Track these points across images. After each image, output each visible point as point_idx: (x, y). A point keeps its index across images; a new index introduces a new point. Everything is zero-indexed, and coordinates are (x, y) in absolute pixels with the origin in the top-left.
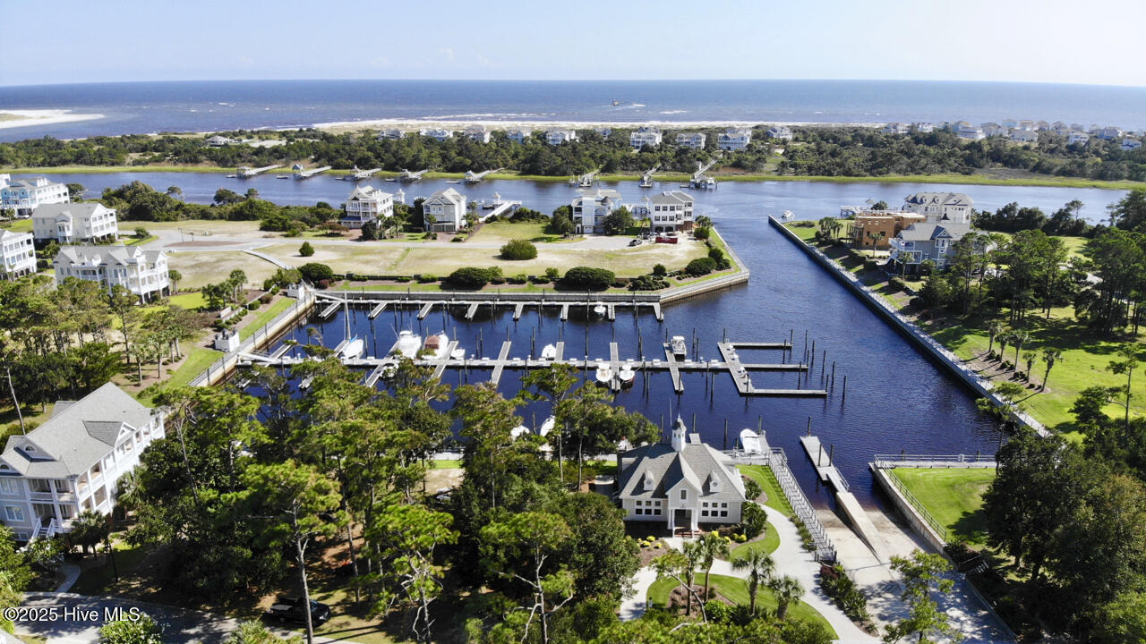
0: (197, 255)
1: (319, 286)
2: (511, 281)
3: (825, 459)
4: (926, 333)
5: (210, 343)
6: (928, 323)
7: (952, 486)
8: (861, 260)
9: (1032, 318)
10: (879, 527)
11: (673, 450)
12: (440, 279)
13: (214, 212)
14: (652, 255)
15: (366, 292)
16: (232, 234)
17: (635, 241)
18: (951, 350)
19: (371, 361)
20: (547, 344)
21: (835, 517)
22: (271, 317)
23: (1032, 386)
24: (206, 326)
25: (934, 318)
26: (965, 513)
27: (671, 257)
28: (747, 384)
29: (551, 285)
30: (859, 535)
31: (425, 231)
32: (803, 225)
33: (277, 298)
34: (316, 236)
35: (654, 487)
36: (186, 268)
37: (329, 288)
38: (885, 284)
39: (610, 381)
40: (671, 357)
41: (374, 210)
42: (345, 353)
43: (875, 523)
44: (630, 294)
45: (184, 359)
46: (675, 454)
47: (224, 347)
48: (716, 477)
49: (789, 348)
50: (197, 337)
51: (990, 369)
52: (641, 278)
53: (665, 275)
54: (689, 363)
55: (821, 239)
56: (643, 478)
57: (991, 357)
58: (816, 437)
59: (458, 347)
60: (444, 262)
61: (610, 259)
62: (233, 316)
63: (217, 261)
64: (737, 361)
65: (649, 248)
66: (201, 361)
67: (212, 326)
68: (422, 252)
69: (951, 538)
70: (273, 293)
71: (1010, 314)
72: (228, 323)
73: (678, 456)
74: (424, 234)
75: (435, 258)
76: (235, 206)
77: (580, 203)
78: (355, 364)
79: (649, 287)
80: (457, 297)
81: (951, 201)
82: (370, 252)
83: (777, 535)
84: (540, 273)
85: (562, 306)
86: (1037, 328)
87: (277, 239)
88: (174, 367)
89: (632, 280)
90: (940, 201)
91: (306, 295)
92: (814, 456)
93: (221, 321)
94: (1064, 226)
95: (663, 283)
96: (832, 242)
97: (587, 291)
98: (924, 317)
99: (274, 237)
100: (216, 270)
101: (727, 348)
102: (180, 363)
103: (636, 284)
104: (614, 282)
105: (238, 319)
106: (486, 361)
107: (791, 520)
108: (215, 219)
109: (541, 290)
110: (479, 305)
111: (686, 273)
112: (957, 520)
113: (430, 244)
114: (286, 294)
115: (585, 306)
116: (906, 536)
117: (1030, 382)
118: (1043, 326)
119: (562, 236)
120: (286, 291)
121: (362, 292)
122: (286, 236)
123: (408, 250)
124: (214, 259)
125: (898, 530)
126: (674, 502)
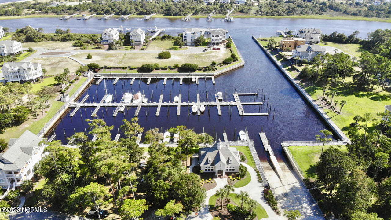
0: (51, 59)
1: (95, 72)
2: (162, 69)
3: (267, 142)
4: (303, 88)
5: (59, 99)
6: (304, 84)
7: (307, 154)
8: (282, 57)
9: (338, 82)
10: (283, 170)
11: (217, 149)
12: (137, 68)
13: (56, 38)
14: (211, 56)
15: (111, 74)
16: (63, 48)
17: (205, 49)
18: (311, 96)
19: (115, 104)
20: (176, 96)
21: (269, 165)
22: (79, 86)
23: (336, 112)
24: (57, 92)
25: (306, 82)
26: (311, 166)
27: (218, 57)
28: (242, 111)
29: (176, 70)
30: (277, 173)
31: (131, 45)
32: (263, 40)
33: (81, 77)
34: (92, 48)
35: (211, 162)
36: (48, 65)
37: (98, 72)
38: (290, 67)
39: (197, 112)
40: (217, 100)
41: (112, 38)
42: (106, 101)
43: (281, 168)
44: (204, 73)
45: (51, 106)
46: (218, 150)
47: (64, 100)
48: (231, 159)
49: (257, 95)
50: (54, 96)
51: (323, 104)
52: (207, 67)
53: (216, 65)
54: (224, 103)
55: (269, 46)
56: (207, 159)
57: (324, 99)
58: (264, 133)
59: (145, 98)
60: (138, 60)
61: (197, 58)
62: (66, 87)
63: (59, 62)
64: (239, 101)
65: (210, 53)
66: (57, 107)
67: (59, 92)
68: (130, 56)
69: (306, 176)
70: (79, 76)
71: (331, 80)
72: (65, 90)
73: (219, 151)
74: (130, 46)
75: (135, 58)
76: (63, 36)
77: (186, 34)
78: (110, 105)
79: (210, 70)
80: (144, 75)
81: (314, 32)
82: (111, 56)
83: (250, 176)
84: (172, 65)
85: (180, 78)
86: (339, 86)
87: (79, 51)
88: (48, 110)
89: (204, 67)
90: (311, 32)
91: (91, 75)
92: (263, 141)
93: (62, 90)
94: (352, 40)
95: (215, 68)
96: (273, 48)
97: (188, 72)
98: (302, 82)
99: (77, 50)
100: (58, 66)
101: (236, 96)
102: (50, 108)
103: (206, 69)
104: (198, 68)
105: (68, 88)
106: (155, 104)
107: (255, 170)
108: (56, 41)
109: (173, 72)
110: (152, 78)
111: (223, 64)
112: (308, 169)
113: (133, 51)
114: (83, 76)
115: (188, 78)
116: (291, 173)
117: (336, 110)
118: (341, 85)
119: (180, 47)
120: (83, 74)
121: (110, 74)
122: (82, 49)
123: (125, 54)
124: (57, 61)
125: (289, 171)
126: (217, 167)
